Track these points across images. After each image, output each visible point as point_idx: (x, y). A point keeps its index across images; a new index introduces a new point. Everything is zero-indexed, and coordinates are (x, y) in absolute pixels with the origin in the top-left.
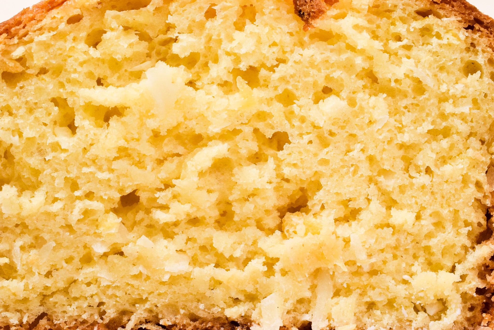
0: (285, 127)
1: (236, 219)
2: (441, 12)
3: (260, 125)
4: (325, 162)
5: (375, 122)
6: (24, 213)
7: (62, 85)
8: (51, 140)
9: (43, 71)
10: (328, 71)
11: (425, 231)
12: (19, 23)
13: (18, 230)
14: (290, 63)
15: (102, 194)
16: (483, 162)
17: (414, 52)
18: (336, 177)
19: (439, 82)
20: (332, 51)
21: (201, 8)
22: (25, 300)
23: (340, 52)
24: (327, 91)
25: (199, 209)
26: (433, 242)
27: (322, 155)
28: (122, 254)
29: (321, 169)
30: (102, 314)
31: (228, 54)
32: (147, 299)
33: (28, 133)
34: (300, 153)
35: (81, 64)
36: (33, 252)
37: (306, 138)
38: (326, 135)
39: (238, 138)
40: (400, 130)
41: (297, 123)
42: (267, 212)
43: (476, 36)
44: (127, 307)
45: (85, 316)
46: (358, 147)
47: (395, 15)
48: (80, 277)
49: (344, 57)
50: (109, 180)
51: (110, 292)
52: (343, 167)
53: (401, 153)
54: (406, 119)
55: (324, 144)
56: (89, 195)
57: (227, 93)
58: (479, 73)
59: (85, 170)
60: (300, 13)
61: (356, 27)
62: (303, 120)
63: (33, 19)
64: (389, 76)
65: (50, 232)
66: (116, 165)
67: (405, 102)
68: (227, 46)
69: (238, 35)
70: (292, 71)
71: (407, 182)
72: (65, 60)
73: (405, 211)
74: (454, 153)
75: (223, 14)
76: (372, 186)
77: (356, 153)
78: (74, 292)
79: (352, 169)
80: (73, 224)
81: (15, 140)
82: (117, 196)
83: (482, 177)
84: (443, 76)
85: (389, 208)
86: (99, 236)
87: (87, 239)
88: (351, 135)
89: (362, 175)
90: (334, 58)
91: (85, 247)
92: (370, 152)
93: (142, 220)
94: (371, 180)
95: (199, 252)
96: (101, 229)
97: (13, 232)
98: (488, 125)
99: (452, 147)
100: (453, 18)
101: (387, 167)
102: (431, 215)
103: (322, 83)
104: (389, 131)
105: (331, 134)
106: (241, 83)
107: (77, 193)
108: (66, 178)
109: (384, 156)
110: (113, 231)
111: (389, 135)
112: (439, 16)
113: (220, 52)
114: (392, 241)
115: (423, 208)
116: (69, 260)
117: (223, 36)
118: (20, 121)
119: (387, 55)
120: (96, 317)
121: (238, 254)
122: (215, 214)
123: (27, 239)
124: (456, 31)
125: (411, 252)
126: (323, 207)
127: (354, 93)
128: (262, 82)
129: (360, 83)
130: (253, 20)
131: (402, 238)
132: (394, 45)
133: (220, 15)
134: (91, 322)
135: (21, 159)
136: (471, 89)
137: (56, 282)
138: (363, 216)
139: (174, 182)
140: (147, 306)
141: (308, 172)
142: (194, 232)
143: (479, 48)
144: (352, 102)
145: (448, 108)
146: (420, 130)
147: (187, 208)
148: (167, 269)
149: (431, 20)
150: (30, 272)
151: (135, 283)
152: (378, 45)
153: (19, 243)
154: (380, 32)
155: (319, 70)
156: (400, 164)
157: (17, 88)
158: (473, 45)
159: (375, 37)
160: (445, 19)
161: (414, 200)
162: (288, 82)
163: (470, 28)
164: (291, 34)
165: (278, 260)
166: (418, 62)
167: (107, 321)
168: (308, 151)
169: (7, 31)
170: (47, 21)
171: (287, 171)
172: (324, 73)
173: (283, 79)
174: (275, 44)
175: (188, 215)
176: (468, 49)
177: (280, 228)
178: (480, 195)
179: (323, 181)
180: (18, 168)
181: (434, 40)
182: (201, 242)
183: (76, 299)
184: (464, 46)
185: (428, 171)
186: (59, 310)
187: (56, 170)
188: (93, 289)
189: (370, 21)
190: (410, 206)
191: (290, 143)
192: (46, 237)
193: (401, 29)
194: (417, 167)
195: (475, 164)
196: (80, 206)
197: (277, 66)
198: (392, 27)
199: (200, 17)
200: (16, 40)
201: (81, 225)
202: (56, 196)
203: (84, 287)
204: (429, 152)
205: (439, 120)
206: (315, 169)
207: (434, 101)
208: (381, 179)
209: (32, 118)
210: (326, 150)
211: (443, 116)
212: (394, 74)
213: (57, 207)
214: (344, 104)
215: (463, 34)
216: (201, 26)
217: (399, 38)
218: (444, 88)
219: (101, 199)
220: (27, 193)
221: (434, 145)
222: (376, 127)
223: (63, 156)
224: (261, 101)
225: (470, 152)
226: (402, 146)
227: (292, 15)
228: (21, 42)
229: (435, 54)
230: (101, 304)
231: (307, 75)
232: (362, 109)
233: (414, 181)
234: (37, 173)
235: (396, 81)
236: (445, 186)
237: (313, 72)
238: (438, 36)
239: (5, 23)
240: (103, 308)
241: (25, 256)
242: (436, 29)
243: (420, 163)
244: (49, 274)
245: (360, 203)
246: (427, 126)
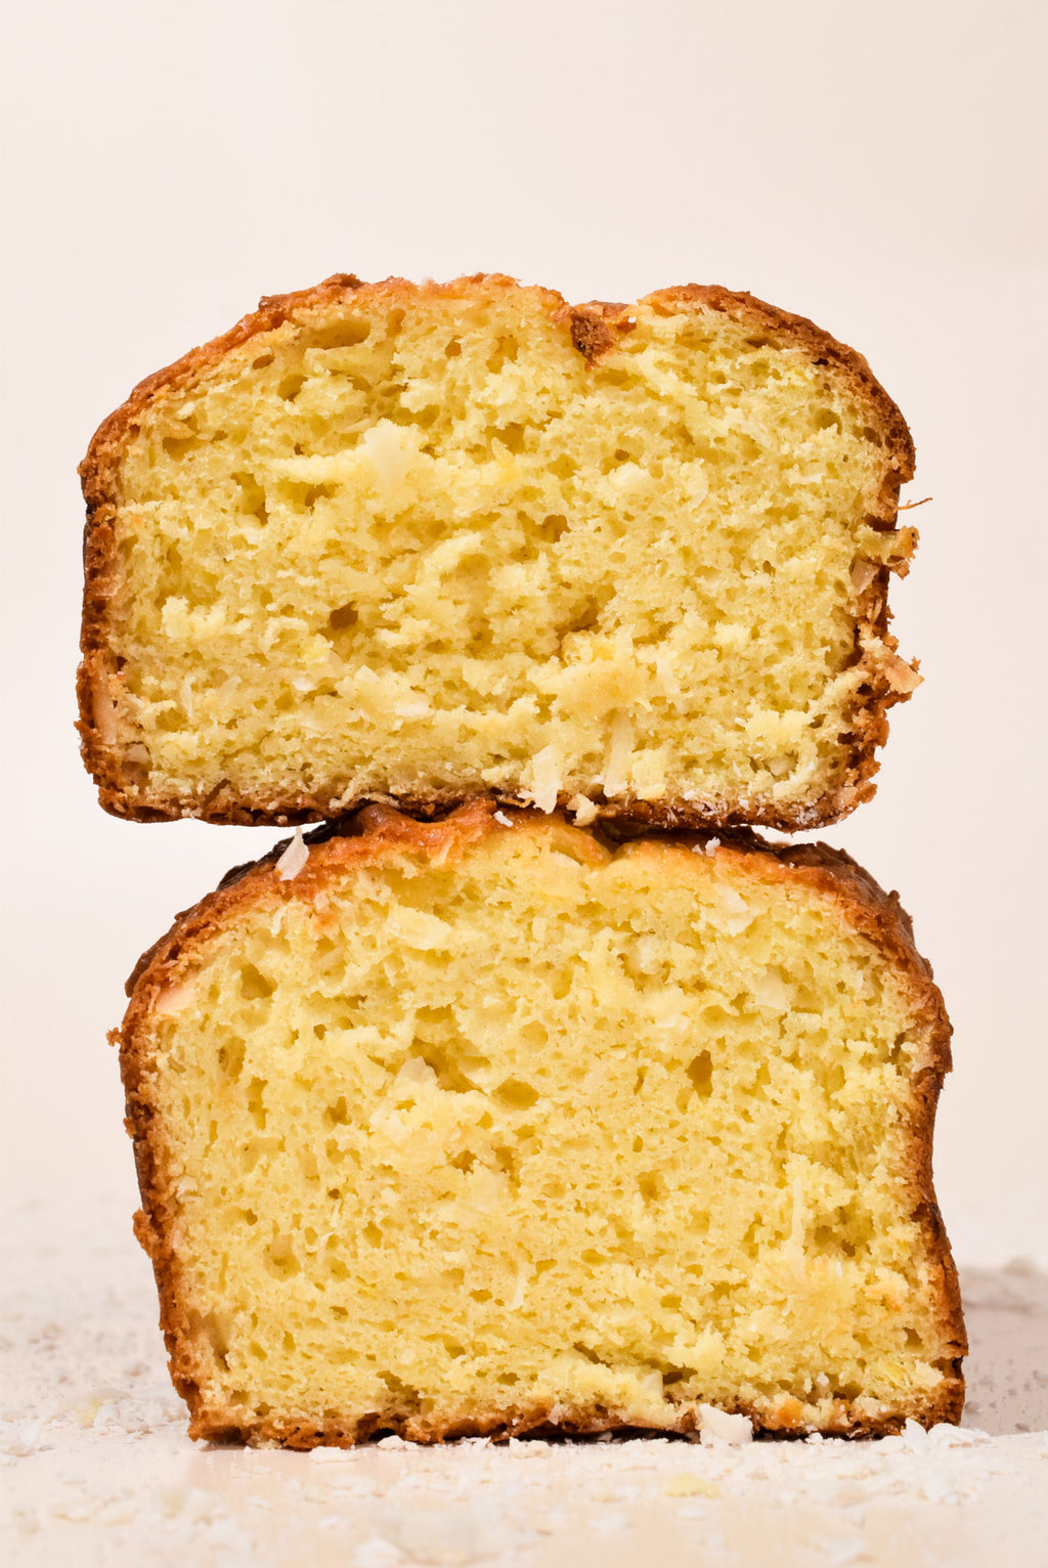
0: (561, 508)
1: (495, 641)
2: (780, 341)
3: (527, 507)
4: (619, 558)
5: (689, 499)
6: (197, 636)
7: (246, 455)
8: (232, 532)
9: (220, 436)
10: (621, 429)
11: (764, 653)
12: (186, 369)
13: (188, 662)
14: (567, 418)
15: (305, 607)
16: (844, 553)
17: (743, 399)
18: (635, 579)
19: (780, 441)
20: (626, 399)
21: (439, 343)
22: (199, 762)
23: (637, 400)
24: (622, 456)
25: (442, 627)
26: (775, 669)
27: (615, 548)
28: (334, 694)
29: (615, 567)
30: (308, 780)
31: (479, 406)
32: (370, 758)
33: (201, 523)
34: (584, 545)
35: (273, 425)
36: (210, 692)
37: (592, 524)
38: (621, 518)
39: (495, 525)
40: (727, 509)
41: (578, 502)
42: (540, 631)
43: (830, 374)
44: (344, 770)
45: (284, 784)
46: (666, 535)
47: (715, 346)
48: (276, 728)
49: (642, 407)
50: (315, 588)
51: (318, 748)
52: (645, 564)
53: (729, 543)
54: (734, 494)
55: (619, 531)
56: (287, 610)
57: (478, 462)
58: (835, 426)
59: (281, 574)
60: (579, 346)
61: (661, 364)
62: (587, 498)
63: (205, 363)
64: (706, 433)
65: (233, 663)
66: (323, 566)
67: (729, 471)
68: (476, 395)
69: (493, 380)
70: (570, 429)
71: (737, 585)
72: (251, 420)
73: (736, 625)
74: (803, 542)
75: (470, 350)
76: (688, 590)
77: (663, 544)
78: (268, 749)
79: (658, 567)
80: (265, 650)
81: (183, 533)
82: (327, 610)
83: (843, 575)
84: (784, 431)
85: (712, 623)
86: (302, 667)
87: (286, 672)
88: (658, 519)
89: (672, 576)
90: (629, 409)
91: (283, 684)
92: (684, 542)
93: (362, 646)
94: (687, 582)
95: (443, 690)
96: (305, 658)
97: (180, 665)
98: (851, 501)
99: (800, 533)
100: (796, 350)
101: (707, 563)
102: (773, 632)
103: (614, 445)
104: (710, 511)
105: (628, 517)
106: (498, 447)
107: (271, 607)
108: (254, 586)
109: (704, 548)
110: (322, 660)
111: (710, 518)
112: (778, 348)
113: (467, 404)
114: (717, 669)
115: (761, 621)
116: (260, 704)
117: (471, 382)
118: (189, 507)
119: (704, 404)
120: (300, 784)
121: (498, 690)
122: (465, 635)
123: (201, 674)
124: (800, 368)
125: (747, 685)
126: (618, 623)
127: (659, 458)
128: (528, 446)
129: (667, 444)
130: (513, 358)
131: (733, 665)
132: (714, 389)
133: (466, 352)
134: (292, 791)
135: (191, 560)
136: (824, 450)
137: (242, 735)
138: (676, 633)
139: (407, 588)
140: (371, 767)
141: (596, 572)
142: (436, 661)
143: (835, 391)
144: (657, 472)
145: (793, 477)
146: (753, 509)
147: (424, 625)
148: (399, 712)
149: (765, 352)
150: (207, 721)
151: (354, 734)
152: (690, 389)
153: (190, 679)
154: (695, 371)
155: (609, 427)
156: (727, 559)
157: (185, 461)
158: (827, 386)
159: (687, 377)
160: (785, 351)
161: (747, 610)
162: (565, 445)
163: (822, 362)
164: (568, 376)
165: (554, 697)
166: (747, 413)
167: (314, 789)
168: (594, 543)
169: (170, 380)
170: (224, 366)
171: (566, 572)
172: (615, 430)
173: (557, 440)
174: (544, 391)
175: (427, 637)
176: (820, 394)
177: (559, 653)
178: (841, 601)
179: (617, 585)
180: (186, 573)
181: (771, 381)
182: (446, 675)
183: (271, 759)
184: (814, 389)
185: (768, 567)
186: (247, 775)
187: (241, 575)
188: (294, 745)
189: (679, 356)
190: (742, 618)
191: (569, 531)
192: (228, 670)
193: (723, 365)
194: (752, 563)
195: (833, 557)
196: (274, 625)
197: (549, 422)
198: (710, 363)
199: (438, 354)
200: (182, 393)
201: (277, 653)
202: (242, 611)
203: (282, 741)
204: (768, 541)
205: (780, 495)
206: (605, 568)
207: (772, 467)
208: (701, 581)
209: (206, 501)
210: (621, 540)
211: (787, 490)
212: (713, 430)
213: (242, 627)
214: (645, 473)
215: (811, 372)
216: (441, 368)
217: (721, 379)
218: (785, 449)
219: (304, 615)
220: (200, 609)
221: (775, 530)
222: (690, 506)
223: (250, 554)
224: (527, 472)
225: (826, 540)
226: (730, 533)
227: (570, 349)
228: (190, 397)
229: (773, 400)
230: (306, 765)
231: (591, 434)
232: (670, 480)
233: (747, 582)
234: (213, 579)
235: (719, 440)
236: (792, 588)
237: (598, 429)
238: (777, 375)
239: (166, 370)
240: (308, 771)
241: (199, 698)
242: (772, 366)
243: (755, 556)
244: (232, 724)
245: (671, 614)
246: (764, 504)
